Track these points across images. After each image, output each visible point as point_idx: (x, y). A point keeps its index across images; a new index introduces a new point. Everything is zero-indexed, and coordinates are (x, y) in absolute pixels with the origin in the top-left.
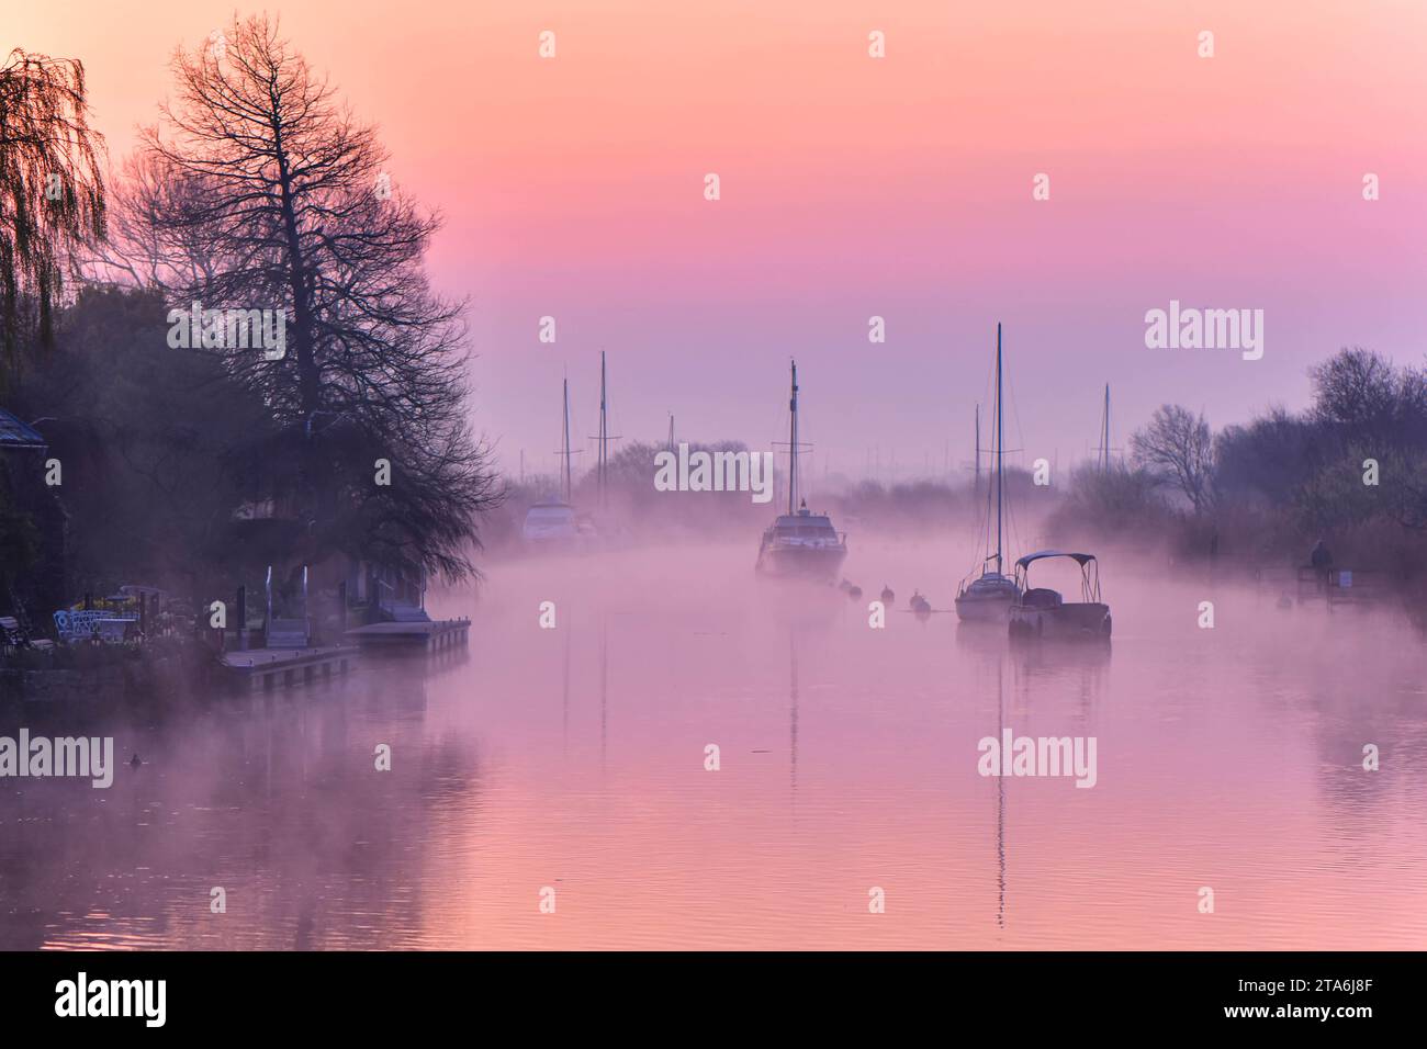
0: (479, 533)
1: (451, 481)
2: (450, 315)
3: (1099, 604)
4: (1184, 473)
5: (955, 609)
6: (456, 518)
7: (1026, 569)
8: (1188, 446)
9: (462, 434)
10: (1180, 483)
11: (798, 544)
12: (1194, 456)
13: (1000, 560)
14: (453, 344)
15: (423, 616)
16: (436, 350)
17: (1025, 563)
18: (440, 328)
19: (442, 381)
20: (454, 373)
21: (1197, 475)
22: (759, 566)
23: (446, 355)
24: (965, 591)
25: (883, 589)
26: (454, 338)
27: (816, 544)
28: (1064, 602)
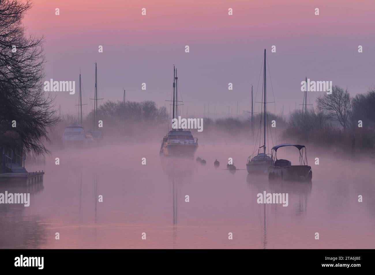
0: (49, 135)
1: (36, 113)
2: (35, 44)
3: (307, 166)
4: (339, 114)
5: (246, 169)
6: (39, 129)
7: (276, 151)
8: (341, 103)
9: (40, 94)
10: (337, 118)
11: (178, 142)
12: (343, 107)
13: (265, 148)
14: (36, 56)
15: (24, 170)
16: (29, 59)
17: (276, 149)
18: (31, 50)
19: (32, 72)
20: (37, 68)
21: (345, 115)
22: (162, 152)
23: (33, 61)
24: (250, 161)
25: (215, 161)
26: (36, 54)
27: (185, 142)
28: (292, 165)
